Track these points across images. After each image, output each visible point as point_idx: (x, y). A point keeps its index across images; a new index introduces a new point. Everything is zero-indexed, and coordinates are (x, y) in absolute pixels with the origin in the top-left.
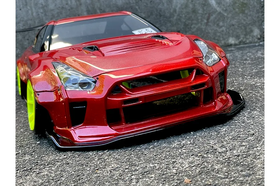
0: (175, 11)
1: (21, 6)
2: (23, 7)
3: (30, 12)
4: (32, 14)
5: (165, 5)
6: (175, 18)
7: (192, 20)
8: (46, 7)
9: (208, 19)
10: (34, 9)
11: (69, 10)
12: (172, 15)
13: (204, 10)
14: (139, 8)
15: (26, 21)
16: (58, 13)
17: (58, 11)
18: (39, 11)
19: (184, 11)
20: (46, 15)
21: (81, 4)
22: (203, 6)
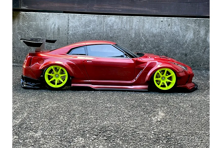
0: (186, 42)
1: (98, 24)
2: (99, 25)
3: (102, 28)
4: (103, 30)
5: (181, 37)
6: (185, 46)
7: (195, 49)
8: (112, 27)
9: (204, 50)
10: (105, 27)
11: (125, 31)
12: (184, 44)
13: (203, 44)
14: (166, 36)
15: (99, 33)
16: (118, 31)
17: (119, 30)
18: (108, 28)
19: (192, 43)
20: (111, 31)
21: (132, 29)
22: (203, 42)
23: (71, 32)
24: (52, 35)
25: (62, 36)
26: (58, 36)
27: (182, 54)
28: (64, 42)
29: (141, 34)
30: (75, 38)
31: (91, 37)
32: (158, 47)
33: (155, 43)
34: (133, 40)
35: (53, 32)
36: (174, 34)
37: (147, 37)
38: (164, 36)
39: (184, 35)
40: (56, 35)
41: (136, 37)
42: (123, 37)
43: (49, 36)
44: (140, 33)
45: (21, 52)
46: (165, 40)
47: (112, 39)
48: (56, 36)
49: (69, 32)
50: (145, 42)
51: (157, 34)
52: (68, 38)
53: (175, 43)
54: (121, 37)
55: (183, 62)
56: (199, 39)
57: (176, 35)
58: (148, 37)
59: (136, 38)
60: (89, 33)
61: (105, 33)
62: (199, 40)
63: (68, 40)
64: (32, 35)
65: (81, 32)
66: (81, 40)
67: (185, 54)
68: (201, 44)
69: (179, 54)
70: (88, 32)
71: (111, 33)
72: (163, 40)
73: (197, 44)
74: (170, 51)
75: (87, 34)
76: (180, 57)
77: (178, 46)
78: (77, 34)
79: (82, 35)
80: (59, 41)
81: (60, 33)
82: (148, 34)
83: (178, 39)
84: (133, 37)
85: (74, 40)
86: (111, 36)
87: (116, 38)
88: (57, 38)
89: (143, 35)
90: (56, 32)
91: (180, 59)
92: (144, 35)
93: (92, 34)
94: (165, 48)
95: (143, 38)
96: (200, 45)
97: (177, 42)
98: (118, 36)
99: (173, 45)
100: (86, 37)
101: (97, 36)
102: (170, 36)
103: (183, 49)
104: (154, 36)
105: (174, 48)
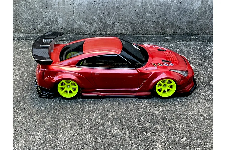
0: (193, 10)
5: (189, 5)
6: (192, 14)
7: (202, 17)
9: (211, 18)
11: (131, 0)
12: (191, 12)
13: (210, 12)
15: (104, 3)
16: (124, 1)
19: (199, 11)
20: (117, 1)
22: (210, 10)
23: (76, 3)
24: (57, 5)
25: (67, 6)
26: (64, 7)
27: (189, 22)
28: (70, 12)
29: (148, 3)
30: (81, 9)
31: (97, 8)
32: (165, 16)
33: (162, 12)
34: (139, 9)
35: (58, 3)
36: (182, 3)
37: (153, 6)
38: (171, 5)
39: (192, 3)
40: (61, 5)
41: (143, 6)
42: (129, 7)
43: (54, 7)
44: (146, 2)
45: (28, 23)
46: (172, 9)
47: (118, 9)
48: (61, 7)
49: (74, 3)
50: (152, 11)
51: (164, 3)
52: (74, 8)
53: (182, 12)
54: (127, 7)
55: (189, 30)
56: (207, 7)
57: (184, 4)
58: (155, 6)
59: (143, 8)
60: (94, 4)
61: (111, 3)
62: (207, 9)
63: (73, 10)
64: (37, 6)
65: (86, 3)
66: (86, 10)
67: (191, 22)
68: (208, 12)
69: (185, 22)
70: (93, 2)
71: (117, 3)
72: (170, 9)
73: (205, 12)
74: (177, 20)
75: (92, 4)
76: (186, 25)
77: (184, 15)
78: (83, 4)
79: (88, 6)
80: (65, 12)
81: (65, 4)
82: (155, 3)
83: (185, 7)
84: (139, 6)
85: (80, 11)
86: (117, 5)
87: (122, 8)
88: (63, 8)
89: (149, 4)
90: (61, 2)
91: (186, 27)
92: (151, 4)
93: (98, 5)
94: (172, 17)
95: (149, 7)
96: (207, 14)
97: (184, 11)
98: (125, 6)
99: (180, 13)
100: (92, 7)
101: (103, 6)
102: (177, 5)
103: (189, 17)
104: (161, 5)
105: (181, 17)
